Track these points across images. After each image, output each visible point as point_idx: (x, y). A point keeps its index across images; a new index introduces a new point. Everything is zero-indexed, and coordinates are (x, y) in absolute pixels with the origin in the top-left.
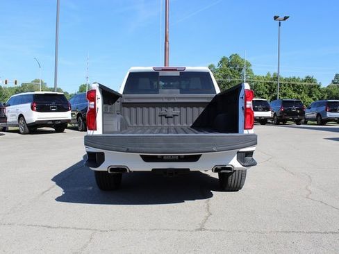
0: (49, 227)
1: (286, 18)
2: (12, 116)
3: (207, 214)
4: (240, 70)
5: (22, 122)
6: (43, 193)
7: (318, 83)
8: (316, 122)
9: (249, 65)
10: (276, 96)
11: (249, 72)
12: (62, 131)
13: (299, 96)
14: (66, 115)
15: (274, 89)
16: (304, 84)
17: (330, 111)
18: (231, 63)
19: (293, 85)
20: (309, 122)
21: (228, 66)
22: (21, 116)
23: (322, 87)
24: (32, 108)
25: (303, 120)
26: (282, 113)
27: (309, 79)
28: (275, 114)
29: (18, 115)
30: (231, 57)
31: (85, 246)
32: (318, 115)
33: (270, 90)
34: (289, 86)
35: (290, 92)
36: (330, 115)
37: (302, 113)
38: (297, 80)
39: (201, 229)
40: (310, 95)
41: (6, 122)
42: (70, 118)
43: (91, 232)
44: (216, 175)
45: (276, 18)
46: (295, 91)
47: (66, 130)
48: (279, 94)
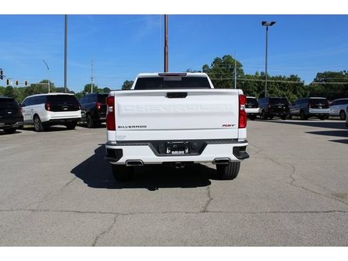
0: (79, 212)
1: (273, 23)
2: (28, 115)
3: (208, 199)
4: (232, 70)
5: (37, 120)
6: (67, 184)
7: (301, 81)
8: (299, 117)
9: (239, 65)
10: (264, 93)
11: (240, 72)
12: (73, 129)
13: (285, 94)
14: (77, 114)
15: (263, 87)
16: (289, 82)
17: (313, 107)
18: (224, 63)
19: (279, 83)
20: (293, 117)
21: (221, 66)
22: (36, 116)
23: (305, 84)
24: (47, 109)
25: (288, 116)
26: (269, 109)
27: (293, 78)
28: (263, 111)
29: (33, 115)
30: (223, 58)
31: (112, 227)
32: (302, 111)
33: (259, 88)
34: (276, 85)
35: (277, 90)
36: (312, 111)
37: (288, 109)
38: (283, 79)
39: (204, 211)
40: (295, 92)
41: (23, 121)
42: (80, 116)
43: (114, 216)
44: (214, 167)
45: (264, 23)
46: (281, 88)
47: (76, 127)
48: (266, 91)
